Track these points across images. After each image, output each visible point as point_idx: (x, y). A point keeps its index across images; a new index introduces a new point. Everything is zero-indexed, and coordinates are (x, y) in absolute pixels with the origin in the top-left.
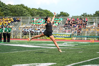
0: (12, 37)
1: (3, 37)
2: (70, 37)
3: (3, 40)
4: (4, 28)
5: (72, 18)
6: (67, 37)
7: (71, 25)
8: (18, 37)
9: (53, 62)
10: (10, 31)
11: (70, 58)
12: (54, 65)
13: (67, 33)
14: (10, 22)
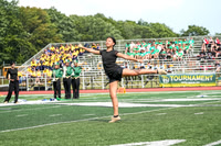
0: (83, 86)
1: (62, 87)
2: (214, 80)
3: (63, 95)
4: (65, 69)
5: (214, 38)
6: (207, 82)
7: (214, 54)
8: (96, 86)
9: (178, 138)
10: (77, 74)
11: (215, 128)
12: (181, 144)
13: (205, 72)
14: (76, 53)
